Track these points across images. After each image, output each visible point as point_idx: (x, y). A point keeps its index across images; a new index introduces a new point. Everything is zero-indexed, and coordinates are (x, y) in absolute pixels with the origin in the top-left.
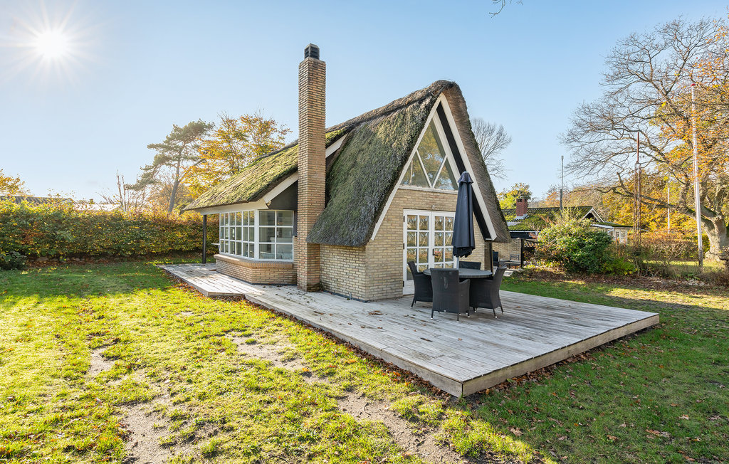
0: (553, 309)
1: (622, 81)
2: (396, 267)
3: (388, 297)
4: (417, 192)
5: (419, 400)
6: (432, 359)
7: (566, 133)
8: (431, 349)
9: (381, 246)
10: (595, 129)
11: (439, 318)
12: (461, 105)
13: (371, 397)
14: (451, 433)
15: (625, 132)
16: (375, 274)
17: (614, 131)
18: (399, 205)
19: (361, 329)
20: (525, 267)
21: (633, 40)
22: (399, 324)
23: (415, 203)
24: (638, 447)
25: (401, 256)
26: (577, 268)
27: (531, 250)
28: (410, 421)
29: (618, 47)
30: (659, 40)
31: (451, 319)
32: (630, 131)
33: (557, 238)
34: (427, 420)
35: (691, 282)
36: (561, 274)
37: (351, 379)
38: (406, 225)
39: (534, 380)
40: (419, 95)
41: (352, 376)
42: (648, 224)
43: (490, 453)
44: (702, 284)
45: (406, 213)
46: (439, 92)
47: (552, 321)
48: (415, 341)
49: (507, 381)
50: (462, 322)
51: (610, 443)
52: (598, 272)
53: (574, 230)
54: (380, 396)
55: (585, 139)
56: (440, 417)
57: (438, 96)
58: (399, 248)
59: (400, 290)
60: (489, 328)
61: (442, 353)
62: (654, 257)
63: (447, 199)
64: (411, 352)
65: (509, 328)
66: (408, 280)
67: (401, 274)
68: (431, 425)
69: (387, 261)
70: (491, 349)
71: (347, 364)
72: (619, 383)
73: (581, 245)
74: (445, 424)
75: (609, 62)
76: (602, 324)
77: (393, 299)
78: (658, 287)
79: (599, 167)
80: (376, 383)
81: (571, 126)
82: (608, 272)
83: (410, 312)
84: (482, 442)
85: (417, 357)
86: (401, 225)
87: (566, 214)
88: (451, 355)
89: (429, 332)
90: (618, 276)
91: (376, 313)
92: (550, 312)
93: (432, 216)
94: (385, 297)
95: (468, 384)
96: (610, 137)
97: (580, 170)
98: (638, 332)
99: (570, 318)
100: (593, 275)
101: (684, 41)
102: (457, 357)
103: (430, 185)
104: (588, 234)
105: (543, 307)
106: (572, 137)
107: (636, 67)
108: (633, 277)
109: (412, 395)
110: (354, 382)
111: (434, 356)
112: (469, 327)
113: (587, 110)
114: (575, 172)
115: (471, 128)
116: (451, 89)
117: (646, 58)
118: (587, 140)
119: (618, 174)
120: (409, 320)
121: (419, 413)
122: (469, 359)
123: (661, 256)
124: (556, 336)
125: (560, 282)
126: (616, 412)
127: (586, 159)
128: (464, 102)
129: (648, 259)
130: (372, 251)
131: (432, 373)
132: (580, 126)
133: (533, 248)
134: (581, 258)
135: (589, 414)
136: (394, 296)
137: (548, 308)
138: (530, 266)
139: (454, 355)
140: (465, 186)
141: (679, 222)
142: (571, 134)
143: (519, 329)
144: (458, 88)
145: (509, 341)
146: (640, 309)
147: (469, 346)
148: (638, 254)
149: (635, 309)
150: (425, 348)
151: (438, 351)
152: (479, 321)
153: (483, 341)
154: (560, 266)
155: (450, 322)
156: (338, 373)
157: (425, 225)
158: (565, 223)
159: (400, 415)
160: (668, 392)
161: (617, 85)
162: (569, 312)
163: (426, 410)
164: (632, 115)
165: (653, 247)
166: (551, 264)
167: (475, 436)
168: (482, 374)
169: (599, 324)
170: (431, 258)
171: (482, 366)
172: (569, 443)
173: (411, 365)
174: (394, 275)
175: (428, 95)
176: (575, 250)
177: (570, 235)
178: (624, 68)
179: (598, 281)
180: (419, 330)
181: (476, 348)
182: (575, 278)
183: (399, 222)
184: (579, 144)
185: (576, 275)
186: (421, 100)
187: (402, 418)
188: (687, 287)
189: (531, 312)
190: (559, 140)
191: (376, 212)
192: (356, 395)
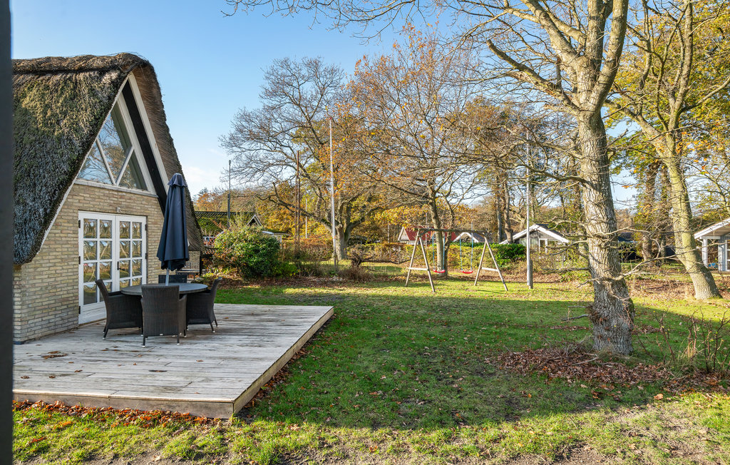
0: (257, 315)
1: (278, 99)
2: (69, 288)
3: (58, 331)
4: (96, 190)
5: (190, 436)
6: (184, 389)
7: (228, 136)
8: (173, 379)
9: (46, 261)
10: (254, 137)
11: (152, 345)
12: (155, 91)
13: (129, 455)
14: (244, 453)
15: (278, 146)
16: (37, 301)
17: (269, 143)
18: (71, 205)
19: (51, 380)
20: (204, 276)
21: (285, 64)
22: (105, 361)
23: (95, 203)
24: (372, 406)
25: (76, 273)
26: (253, 273)
27: (209, 257)
28: (194, 460)
29: (275, 67)
30: (304, 72)
31: (167, 343)
32: (282, 145)
33: (234, 245)
34: (213, 451)
35: (335, 278)
36: (239, 280)
37: (82, 445)
38: (81, 231)
39: (281, 382)
40: (99, 63)
41: (81, 441)
42: (290, 229)
43: (287, 454)
44: (341, 279)
45: (82, 216)
46: (129, 68)
47: (265, 326)
48: (146, 376)
49: (261, 389)
50: (182, 343)
51: (357, 411)
52: (269, 276)
53: (250, 237)
54: (138, 450)
55: (246, 145)
56: (223, 442)
57: (128, 73)
58: (73, 263)
59: (75, 319)
60: (215, 344)
61: (189, 380)
62: (309, 259)
63: (134, 200)
64: (151, 389)
65: (233, 340)
66: (85, 304)
67: (77, 297)
68: (219, 455)
69: (55, 281)
70: (234, 363)
71: (59, 430)
72: (336, 366)
73: (257, 251)
74: (233, 447)
75: (267, 78)
76: (305, 322)
77: (65, 332)
78: (316, 285)
79: (258, 175)
80: (124, 437)
81: (233, 130)
82: (278, 275)
83: (106, 345)
84: (276, 448)
85: (162, 391)
86: (76, 233)
87: (239, 219)
88: (200, 379)
89: (152, 361)
90: (286, 277)
91: (54, 356)
92: (257, 318)
93: (117, 221)
94: (53, 332)
95: (237, 402)
96: (265, 148)
97: (241, 176)
98: (325, 324)
99: (277, 321)
100: (266, 279)
101: (321, 79)
102: (208, 380)
103: (114, 182)
104: (261, 240)
105: (249, 315)
106: (233, 142)
107: (287, 89)
108: (296, 278)
109: (178, 434)
110: (90, 448)
111: (183, 385)
112: (193, 347)
113: (247, 117)
114: (238, 177)
115: (165, 120)
116: (144, 69)
117: (295, 84)
118: (247, 147)
119: (273, 183)
120: (113, 354)
121: (200, 448)
122: (221, 378)
123: (313, 258)
124: (279, 339)
125: (240, 288)
126: (347, 388)
127: (247, 165)
128: (159, 88)
129: (305, 261)
130: (32, 270)
131: (193, 404)
132: (241, 131)
133: (211, 255)
134: (257, 263)
135: (334, 395)
136: (66, 329)
137: (253, 315)
138: (209, 274)
139: (203, 379)
140: (178, 190)
141: (312, 229)
142: (232, 138)
143: (245, 339)
144: (152, 69)
145: (245, 352)
146: (314, 305)
147: (210, 366)
148: (298, 258)
149: (311, 305)
150: (161, 380)
151: (182, 379)
152: (199, 339)
153: (221, 358)
154: (238, 272)
155: (168, 346)
156: (54, 446)
157: (107, 231)
158: (240, 229)
159: (179, 458)
160: (366, 363)
161: (274, 102)
162: (272, 315)
163: (204, 443)
164: (284, 132)
165: (308, 251)
166: (227, 271)
167: (267, 445)
168: (246, 388)
169: (301, 322)
170: (116, 274)
171: (240, 381)
172: (334, 421)
173: (160, 402)
174: (67, 299)
175: (113, 67)
176: (251, 256)
177: (246, 241)
178: (280, 86)
179: (270, 283)
180: (139, 362)
181: (219, 366)
182: (252, 283)
183: (72, 228)
184: (239, 150)
185: (252, 280)
186: (103, 71)
187: (184, 460)
188: (333, 282)
189: (241, 321)
190: (220, 143)
191: (46, 214)
192: (103, 461)
